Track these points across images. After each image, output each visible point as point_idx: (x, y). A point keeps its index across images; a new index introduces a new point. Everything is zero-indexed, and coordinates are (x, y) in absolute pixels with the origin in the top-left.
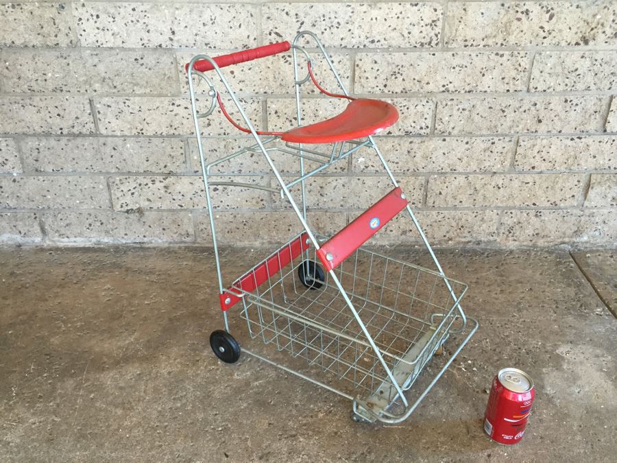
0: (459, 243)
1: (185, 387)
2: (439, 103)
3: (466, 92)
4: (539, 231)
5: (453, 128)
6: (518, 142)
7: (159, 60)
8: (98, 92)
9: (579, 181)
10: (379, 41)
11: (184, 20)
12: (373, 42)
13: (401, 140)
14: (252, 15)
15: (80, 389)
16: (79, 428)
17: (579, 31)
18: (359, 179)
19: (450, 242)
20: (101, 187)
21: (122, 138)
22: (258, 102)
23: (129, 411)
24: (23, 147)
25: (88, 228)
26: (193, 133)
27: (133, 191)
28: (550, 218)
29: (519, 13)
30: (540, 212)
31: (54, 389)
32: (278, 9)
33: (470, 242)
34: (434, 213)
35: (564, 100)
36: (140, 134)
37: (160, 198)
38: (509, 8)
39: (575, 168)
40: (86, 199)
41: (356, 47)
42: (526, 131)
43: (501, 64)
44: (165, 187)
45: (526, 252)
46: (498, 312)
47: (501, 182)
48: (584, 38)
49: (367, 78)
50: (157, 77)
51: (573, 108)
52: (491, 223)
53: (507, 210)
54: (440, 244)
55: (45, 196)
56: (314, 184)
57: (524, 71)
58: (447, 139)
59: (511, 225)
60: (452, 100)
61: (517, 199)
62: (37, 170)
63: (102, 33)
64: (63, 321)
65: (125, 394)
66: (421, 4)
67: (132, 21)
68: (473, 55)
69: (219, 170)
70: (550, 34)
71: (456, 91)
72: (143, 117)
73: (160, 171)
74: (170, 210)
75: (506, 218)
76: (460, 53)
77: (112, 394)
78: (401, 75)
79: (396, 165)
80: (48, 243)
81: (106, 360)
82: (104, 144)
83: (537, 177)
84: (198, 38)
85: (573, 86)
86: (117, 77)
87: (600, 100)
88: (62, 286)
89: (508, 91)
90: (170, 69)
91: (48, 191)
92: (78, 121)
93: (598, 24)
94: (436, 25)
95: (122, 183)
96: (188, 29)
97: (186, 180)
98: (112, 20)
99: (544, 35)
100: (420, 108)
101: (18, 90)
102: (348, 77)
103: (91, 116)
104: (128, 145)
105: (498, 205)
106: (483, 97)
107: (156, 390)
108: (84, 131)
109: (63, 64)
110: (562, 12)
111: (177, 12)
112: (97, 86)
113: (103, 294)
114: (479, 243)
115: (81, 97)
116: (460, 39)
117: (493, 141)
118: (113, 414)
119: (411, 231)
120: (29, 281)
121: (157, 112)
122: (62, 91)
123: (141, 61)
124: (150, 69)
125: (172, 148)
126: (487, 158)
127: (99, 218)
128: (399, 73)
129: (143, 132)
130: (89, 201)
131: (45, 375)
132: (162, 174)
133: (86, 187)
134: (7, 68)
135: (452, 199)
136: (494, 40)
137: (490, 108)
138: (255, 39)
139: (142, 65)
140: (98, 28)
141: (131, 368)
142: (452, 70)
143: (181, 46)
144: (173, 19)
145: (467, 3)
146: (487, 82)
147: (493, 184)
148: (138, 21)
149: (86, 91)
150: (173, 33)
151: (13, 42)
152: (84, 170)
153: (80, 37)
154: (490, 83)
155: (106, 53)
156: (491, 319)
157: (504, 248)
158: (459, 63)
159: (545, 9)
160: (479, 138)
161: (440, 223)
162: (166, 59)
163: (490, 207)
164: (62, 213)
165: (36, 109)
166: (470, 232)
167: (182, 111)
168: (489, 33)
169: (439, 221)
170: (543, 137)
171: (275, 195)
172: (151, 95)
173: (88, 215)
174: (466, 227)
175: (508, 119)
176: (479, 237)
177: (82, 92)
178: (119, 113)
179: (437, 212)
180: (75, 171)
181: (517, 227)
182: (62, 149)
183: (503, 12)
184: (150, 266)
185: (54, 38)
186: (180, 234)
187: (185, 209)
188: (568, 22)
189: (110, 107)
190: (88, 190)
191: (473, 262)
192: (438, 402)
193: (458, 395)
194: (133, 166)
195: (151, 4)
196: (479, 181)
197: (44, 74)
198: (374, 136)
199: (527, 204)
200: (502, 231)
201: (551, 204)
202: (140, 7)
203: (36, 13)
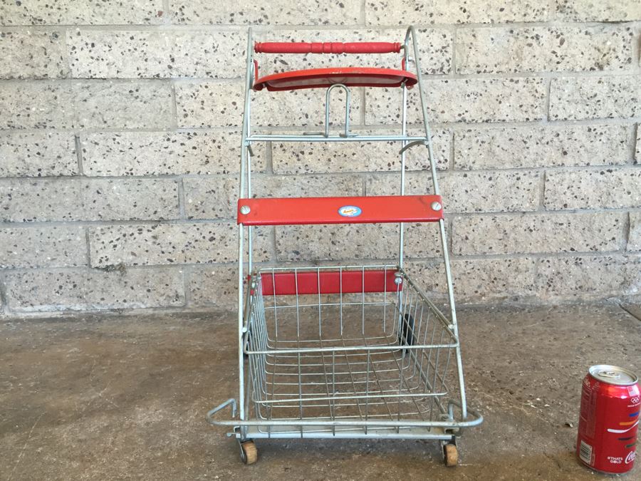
0: (494, 299)
1: (169, 436)
2: (456, 135)
3: (483, 121)
4: (583, 283)
5: (474, 163)
6: (545, 176)
7: (156, 93)
8: (86, 128)
9: (617, 221)
11: (185, 47)
13: (418, 176)
15: (24, 444)
17: (592, 58)
19: (483, 298)
20: (79, 239)
21: (109, 180)
23: (89, 463)
25: (58, 292)
26: (189, 172)
27: (116, 243)
28: (592, 267)
29: (529, 39)
30: (580, 259)
32: (283, 36)
33: (507, 297)
34: (462, 262)
35: (587, 129)
37: (147, 251)
38: (518, 34)
39: (610, 205)
40: (58, 255)
42: (552, 164)
43: (517, 91)
44: (155, 237)
45: (573, 307)
46: (557, 356)
47: (532, 224)
48: (598, 64)
49: (378, 106)
50: (151, 112)
51: (598, 138)
52: (527, 273)
53: (541, 257)
54: (472, 301)
55: (11, 252)
56: (324, 230)
57: (542, 97)
58: (469, 174)
59: (549, 277)
60: (470, 131)
61: (552, 244)
62: (5, 221)
63: (97, 62)
64: (12, 381)
65: (84, 446)
66: (429, 30)
67: (129, 50)
68: (488, 82)
69: (217, 216)
70: (563, 59)
71: (473, 120)
72: (134, 155)
73: (148, 218)
74: (157, 266)
75: (543, 268)
76: (473, 80)
77: (67, 447)
78: (414, 104)
80: (6, 314)
81: (63, 414)
82: (87, 187)
83: (571, 217)
84: (198, 67)
85: (595, 114)
86: (108, 112)
87: (625, 128)
89: (528, 119)
90: (167, 102)
92: (60, 160)
93: (610, 50)
94: (446, 51)
95: (103, 234)
96: (188, 57)
97: (177, 228)
98: (108, 48)
99: (557, 60)
100: (436, 139)
102: (358, 108)
103: (76, 155)
104: (115, 188)
105: (532, 252)
106: (502, 128)
107: (128, 441)
108: (66, 172)
109: (50, 98)
110: (572, 37)
111: (177, 39)
112: (85, 121)
113: (68, 356)
114: (516, 299)
115: (66, 133)
116: (472, 65)
117: (518, 176)
118: (67, 467)
119: (437, 285)
121: (150, 149)
122: (45, 127)
123: (136, 94)
124: (145, 102)
125: (165, 191)
126: (514, 196)
127: (71, 280)
128: (411, 102)
129: (132, 172)
130: (62, 257)
132: (152, 221)
133: (60, 240)
135: (481, 245)
136: (507, 66)
137: (511, 139)
139: (137, 97)
140: (92, 58)
141: (96, 421)
142: (467, 98)
144: (173, 46)
145: (476, 29)
146: (505, 111)
147: (524, 226)
148: (135, 49)
149: (73, 126)
150: (173, 60)
152: (60, 219)
153: (71, 67)
154: (508, 111)
155: (99, 85)
156: (552, 362)
157: (546, 304)
158: (473, 90)
159: (554, 33)
160: (502, 173)
161: (469, 276)
162: (163, 91)
163: (523, 254)
164: (29, 273)
165: (14, 148)
166: (504, 285)
167: (177, 148)
168: (501, 60)
169: (469, 273)
170: (571, 171)
171: (280, 244)
172: (144, 129)
173: (60, 276)
174: (500, 279)
175: (531, 151)
176: (515, 292)
177: (67, 127)
178: (108, 151)
179: (464, 261)
180: (50, 221)
181: (557, 279)
182: (38, 195)
183: (512, 40)
184: (129, 332)
185: (43, 68)
186: (168, 296)
187: (175, 265)
188: (580, 47)
189: (98, 144)
190: (62, 243)
191: (514, 317)
192: (510, 438)
193: (533, 430)
194: (118, 212)
195: (151, 32)
196: (507, 222)
197: (28, 109)
198: (389, 172)
199: (564, 249)
200: (540, 285)
201: (591, 249)
202: (139, 35)
203: (26, 42)
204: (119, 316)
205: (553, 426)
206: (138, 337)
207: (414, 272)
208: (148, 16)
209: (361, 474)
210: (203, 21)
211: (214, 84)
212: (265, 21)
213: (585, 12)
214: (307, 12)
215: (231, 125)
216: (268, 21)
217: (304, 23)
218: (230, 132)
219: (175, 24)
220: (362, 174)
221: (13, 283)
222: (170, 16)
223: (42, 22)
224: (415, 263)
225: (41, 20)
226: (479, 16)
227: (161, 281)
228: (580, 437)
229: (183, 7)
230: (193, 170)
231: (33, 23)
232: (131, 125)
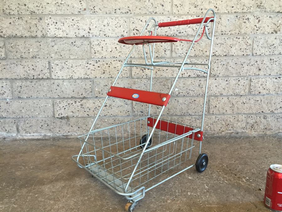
0: (227, 133)
1: (90, 191)
2: (212, 61)
3: (224, 56)
4: (267, 127)
5: (219, 74)
6: (251, 80)
7: (83, 43)
8: (53, 58)
10: (183, 33)
11: (95, 24)
12: (180, 33)
13: (195, 79)
14: (125, 22)
15: (30, 193)
16: (28, 210)
17: (272, 28)
18: (176, 100)
19: (223, 133)
20: (50, 105)
21: (62, 80)
22: (128, 62)
23: (57, 202)
24: (14, 86)
25: (41, 128)
26: (96, 77)
27: (65, 107)
28: (271, 120)
29: (245, 20)
30: (266, 116)
31: (15, 193)
32: (137, 19)
33: (233, 132)
34: (214, 117)
35: (270, 59)
37: (78, 111)
38: (240, 18)
39: (279, 93)
40: (41, 112)
41: (172, 35)
42: (254, 75)
43: (239, 43)
44: (82, 105)
45: (262, 137)
46: (256, 159)
47: (245, 100)
48: (275, 31)
49: (178, 49)
50: (81, 51)
51: (275, 63)
52: (242, 122)
53: (249, 115)
54: (218, 134)
55: (21, 111)
57: (250, 45)
58: (217, 79)
59: (252, 124)
60: (218, 60)
61: (254, 109)
62: (19, 97)
63: (58, 30)
65: (55, 194)
66: (201, 16)
67: (72, 25)
68: (226, 38)
70: (259, 28)
71: (219, 55)
72: (73, 70)
73: (79, 97)
74: (82, 117)
75: (249, 120)
76: (220, 38)
77: (48, 195)
78: (194, 48)
79: (193, 92)
81: (45, 180)
82: (53, 83)
83: (262, 97)
84: (101, 32)
85: (273, 52)
89: (243, 55)
90: (87, 47)
92: (42, 72)
93: (280, 24)
95: (60, 103)
96: (97, 28)
97: (91, 101)
98: (62, 24)
99: (257, 29)
101: (15, 58)
102: (169, 50)
103: (49, 69)
104: (65, 84)
105: (245, 113)
106: (232, 58)
107: (73, 192)
108: (44, 77)
109: (38, 45)
110: (263, 19)
111: (92, 20)
112: (53, 55)
113: (46, 155)
114: (237, 133)
115: (45, 60)
116: (219, 31)
117: (239, 80)
118: (48, 203)
120: (7, 151)
121: (80, 67)
122: (36, 58)
123: (74, 44)
124: (78, 47)
125: (86, 85)
126: (237, 88)
127: (47, 123)
129: (72, 77)
130: (43, 113)
131: (11, 187)
132: (80, 98)
133: (42, 105)
134: (12, 47)
135: (222, 109)
136: (235, 32)
137: (236, 64)
138: (127, 32)
139: (75, 45)
140: (56, 28)
141: (59, 184)
142: (217, 45)
143: (93, 36)
144: (90, 23)
145: (221, 16)
146: (233, 51)
147: (241, 101)
148: (74, 25)
149: (48, 57)
150: (90, 29)
151: (16, 35)
152: (42, 97)
153: (47, 32)
154: (235, 51)
155: (58, 40)
156: (253, 161)
157: (251, 135)
158: (220, 42)
159: (256, 17)
160: (232, 78)
161: (217, 123)
162: (86, 42)
163: (241, 114)
164: (28, 120)
165: (23, 67)
166: (232, 127)
167: (92, 67)
168: (232, 29)
169: (216, 122)
170: (263, 77)
171: (135, 108)
172: (78, 59)
173: (41, 121)
174: (230, 124)
175: (245, 69)
176: (237, 130)
177: (45, 58)
178: (62, 68)
179: (215, 116)
180: (38, 98)
181: (255, 125)
182: (33, 86)
183: (237, 20)
184: (70, 145)
185: (35, 33)
186: (87, 130)
187: (90, 117)
188: (267, 24)
189: (58, 65)
190: (43, 107)
191: (236, 141)
192: (235, 195)
193: (245, 192)
194: (66, 94)
195: (81, 17)
196: (234, 100)
197: (29, 50)
198: (182, 77)
199: (259, 112)
200: (248, 127)
201: (271, 112)
202: (76, 19)
203: (28, 21)
204: (66, 138)
205: (254, 190)
206: (75, 147)
207: (193, 121)
208: (80, 11)
209: (172, 209)
210: (103, 12)
211: (107, 39)
212: (129, 12)
213: (269, 8)
214: (148, 8)
215: (114, 57)
216: (131, 12)
217: (146, 13)
218: (114, 60)
219: (91, 14)
220: (170, 79)
221: (22, 124)
222: (89, 11)
223: (35, 13)
224: (193, 117)
225: (34, 12)
226: (223, 10)
227: (84, 124)
228: (266, 195)
229: (95, 7)
230: (98, 76)
231: (31, 13)
232: (72, 57)
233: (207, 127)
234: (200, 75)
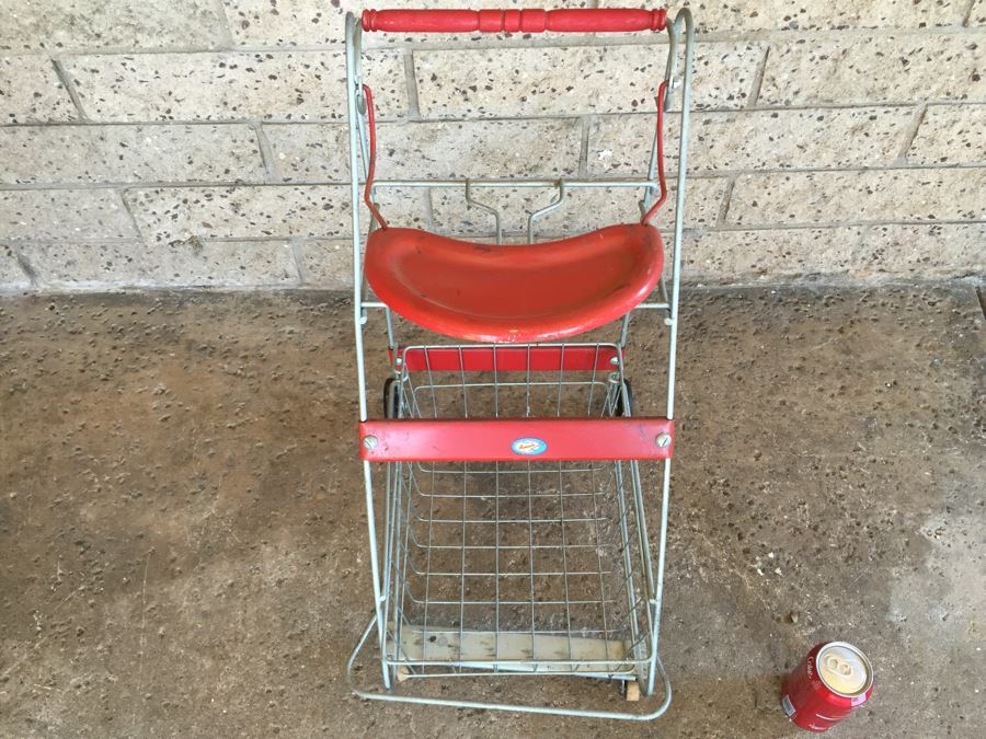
0: (778, 277)
1: (307, 613)
2: (774, 49)
3: (833, 28)
4: (931, 255)
5: (796, 93)
6: (923, 116)
8: (67, 47)
15: (140, 617)
16: (148, 695)
19: (762, 277)
20: (113, 206)
21: (135, 127)
22: (396, 57)
23: (222, 663)
25: (107, 269)
26: (270, 116)
27: (175, 212)
28: (957, 236)
30: (940, 228)
31: (100, 617)
33: (799, 275)
34: (739, 235)
36: (167, 118)
37: (227, 221)
40: (91, 225)
42: (944, 96)
44: (235, 205)
45: (902, 291)
46: (831, 442)
47: (876, 182)
52: (844, 246)
53: (875, 225)
54: (744, 280)
55: (16, 223)
56: (513, 195)
58: (781, 113)
59: (879, 247)
60: (802, 42)
61: (901, 208)
64: (95, 470)
65: (212, 627)
69: (330, 177)
71: (812, 27)
72: (167, 89)
73: (219, 180)
74: (248, 239)
75: (873, 237)
79: (673, 161)
80: (43, 287)
81: (174, 554)
82: (102, 138)
83: (947, 173)
86: (97, 16)
88: (82, 388)
89: (923, 25)
91: (19, 214)
92: (40, 100)
95: (152, 201)
97: (269, 192)
100: (732, 61)
103: (64, 90)
104: (148, 139)
105: (862, 219)
106: (867, 38)
107: (261, 618)
108: (57, 116)
112: (61, 35)
114: (815, 276)
115: (35, 57)
117: (874, 114)
118: (199, 668)
119: (692, 262)
120: (24, 376)
121: (192, 78)
125: (235, 141)
126: (856, 146)
127: (122, 253)
129: (171, 115)
130: (97, 227)
131: (82, 588)
132: (223, 184)
133: (86, 206)
135: (776, 213)
137: (879, 54)
141: (217, 573)
147: (860, 186)
149: (42, 45)
152: (75, 180)
154: (888, 11)
156: (817, 457)
157: (861, 285)
160: (845, 111)
161: (747, 248)
163: (845, 223)
164: (55, 245)
166: (800, 261)
167: (241, 77)
170: (977, 106)
171: (439, 214)
172: (174, 51)
173: (102, 250)
174: (796, 254)
175: (911, 76)
176: (818, 268)
177: (33, 47)
178: (117, 80)
179: (744, 233)
180: (59, 182)
181: (891, 250)
182: (25, 146)
186: (273, 274)
187: (275, 238)
189: (97, 72)
190: (91, 212)
192: (713, 642)
193: (746, 626)
194: (164, 172)
196: (832, 181)
198: (633, 113)
199: (918, 215)
201: (964, 216)
204: (207, 292)
205: (772, 617)
215: (334, 41)
218: (335, 51)
221: (36, 255)
227: (259, 257)
230: (278, 113)
232: (147, 42)
233: (708, 261)
234: (709, 106)
